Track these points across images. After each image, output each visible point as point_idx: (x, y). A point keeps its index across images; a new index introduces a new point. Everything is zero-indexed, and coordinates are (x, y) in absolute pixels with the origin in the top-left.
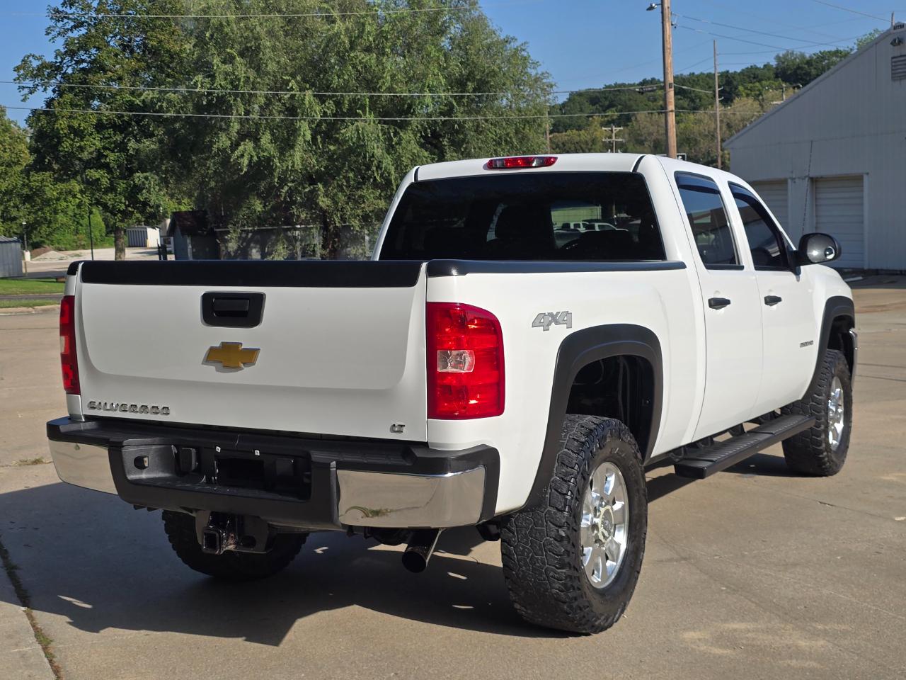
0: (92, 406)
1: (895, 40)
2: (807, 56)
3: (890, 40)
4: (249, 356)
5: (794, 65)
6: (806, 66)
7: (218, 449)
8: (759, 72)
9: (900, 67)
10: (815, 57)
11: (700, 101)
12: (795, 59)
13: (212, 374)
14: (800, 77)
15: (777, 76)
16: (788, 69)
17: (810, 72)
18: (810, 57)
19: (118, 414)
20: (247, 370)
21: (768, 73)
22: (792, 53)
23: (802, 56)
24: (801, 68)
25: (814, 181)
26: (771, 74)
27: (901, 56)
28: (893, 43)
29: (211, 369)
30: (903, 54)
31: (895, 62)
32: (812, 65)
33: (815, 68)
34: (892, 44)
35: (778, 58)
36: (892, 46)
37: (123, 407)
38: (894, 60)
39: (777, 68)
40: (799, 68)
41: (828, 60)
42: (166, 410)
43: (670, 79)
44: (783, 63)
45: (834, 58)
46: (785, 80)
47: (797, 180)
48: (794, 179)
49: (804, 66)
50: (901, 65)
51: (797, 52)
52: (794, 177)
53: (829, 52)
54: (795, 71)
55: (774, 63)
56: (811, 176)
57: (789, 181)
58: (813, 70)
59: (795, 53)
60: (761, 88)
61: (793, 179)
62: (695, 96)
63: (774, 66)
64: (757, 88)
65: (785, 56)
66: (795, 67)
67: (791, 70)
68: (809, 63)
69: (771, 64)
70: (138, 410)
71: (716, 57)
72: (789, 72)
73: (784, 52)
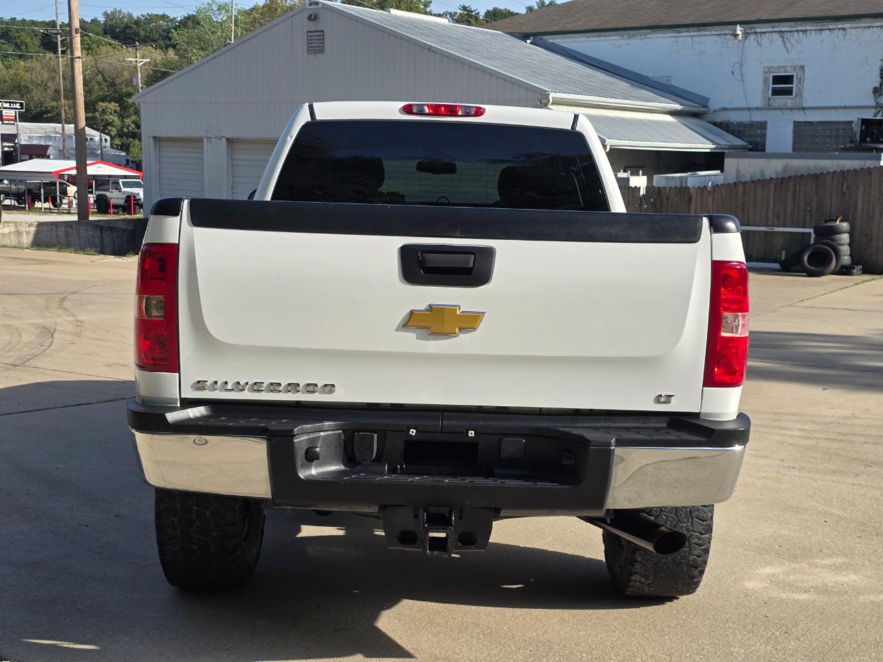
0: (200, 385)
1: (311, 15)
2: (135, 16)
3: (306, 15)
4: (470, 322)
5: (123, 23)
6: (135, 26)
7: (413, 432)
8: (86, 25)
9: (315, 41)
10: (143, 18)
11: (26, 48)
12: (123, 17)
13: (410, 341)
14: (128, 36)
15: (105, 33)
16: (116, 27)
17: (138, 32)
18: (138, 17)
19: (247, 395)
20: (463, 337)
21: (96, 28)
22: (120, 12)
23: (130, 16)
24: (131, 28)
25: (230, 141)
26: (100, 30)
27: (316, 31)
28: (310, 18)
29: (410, 336)
30: (318, 30)
31: (310, 36)
32: (140, 26)
33: (143, 30)
34: (308, 18)
35: (106, 14)
36: (308, 21)
37: (256, 387)
38: (309, 34)
39: (105, 24)
40: (127, 27)
41: (156, 23)
42: (330, 388)
43: (76, 24)
44: (111, 20)
45: (161, 22)
46: (114, 38)
47: (213, 140)
48: (211, 138)
49: (132, 25)
50: (316, 40)
51: (125, 11)
52: (210, 136)
53: (157, 15)
54: (124, 30)
55: (102, 19)
56: (228, 136)
57: (205, 140)
58: (141, 31)
59: (122, 12)
60: (90, 42)
61: (208, 138)
62: (21, 43)
63: (102, 22)
64: (86, 42)
65: (113, 13)
66: (123, 26)
67: (120, 28)
68: (137, 23)
69: (99, 19)
70: (281, 389)
71: (58, 5)
72: (118, 30)
73: (112, 10)
